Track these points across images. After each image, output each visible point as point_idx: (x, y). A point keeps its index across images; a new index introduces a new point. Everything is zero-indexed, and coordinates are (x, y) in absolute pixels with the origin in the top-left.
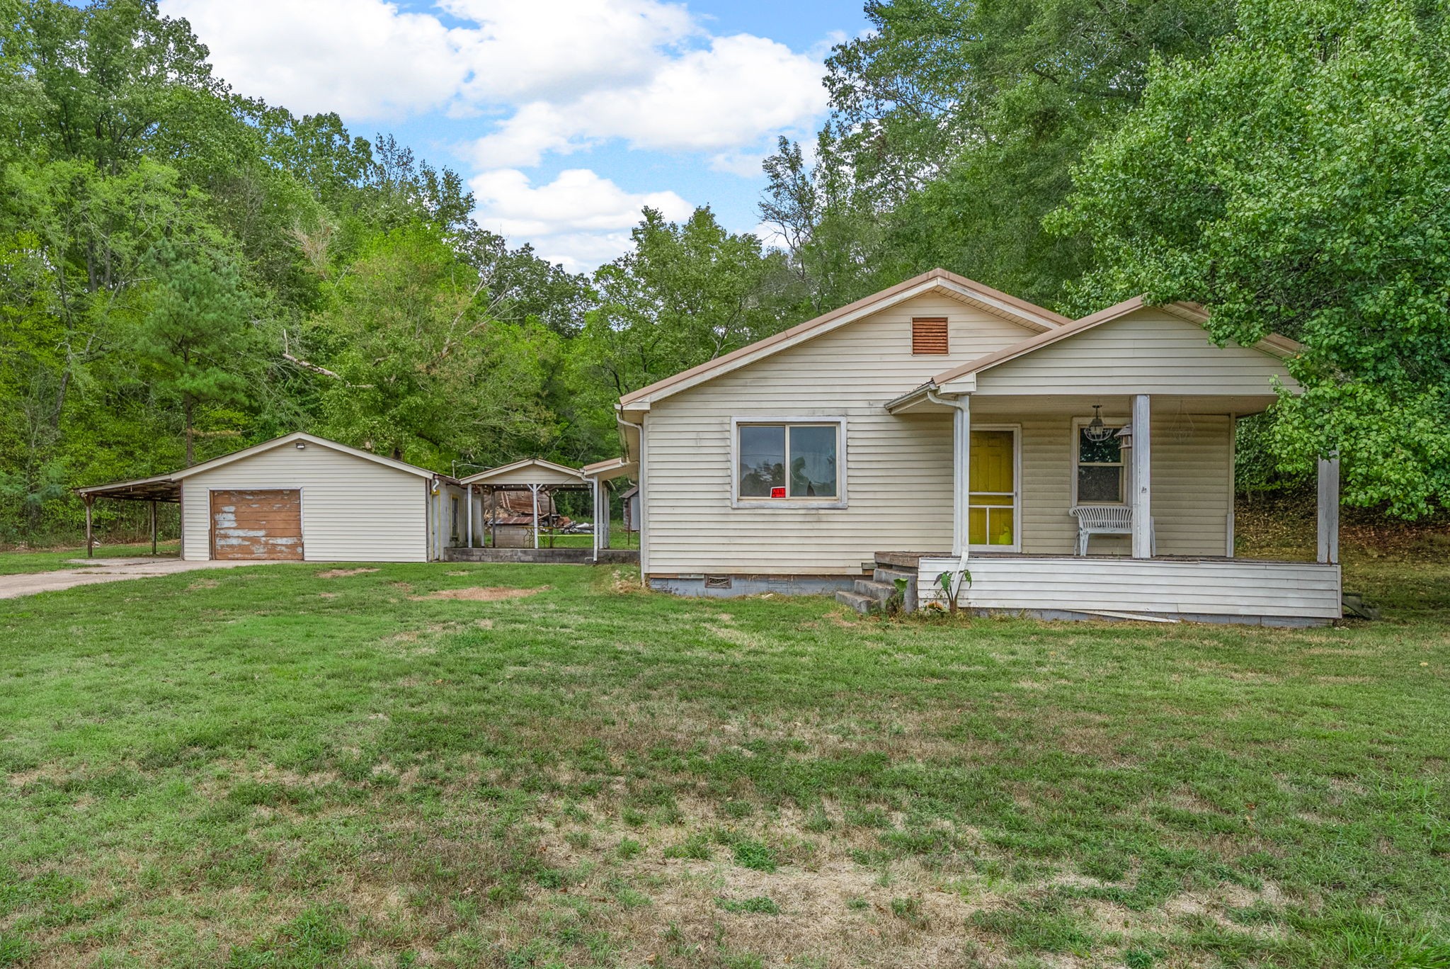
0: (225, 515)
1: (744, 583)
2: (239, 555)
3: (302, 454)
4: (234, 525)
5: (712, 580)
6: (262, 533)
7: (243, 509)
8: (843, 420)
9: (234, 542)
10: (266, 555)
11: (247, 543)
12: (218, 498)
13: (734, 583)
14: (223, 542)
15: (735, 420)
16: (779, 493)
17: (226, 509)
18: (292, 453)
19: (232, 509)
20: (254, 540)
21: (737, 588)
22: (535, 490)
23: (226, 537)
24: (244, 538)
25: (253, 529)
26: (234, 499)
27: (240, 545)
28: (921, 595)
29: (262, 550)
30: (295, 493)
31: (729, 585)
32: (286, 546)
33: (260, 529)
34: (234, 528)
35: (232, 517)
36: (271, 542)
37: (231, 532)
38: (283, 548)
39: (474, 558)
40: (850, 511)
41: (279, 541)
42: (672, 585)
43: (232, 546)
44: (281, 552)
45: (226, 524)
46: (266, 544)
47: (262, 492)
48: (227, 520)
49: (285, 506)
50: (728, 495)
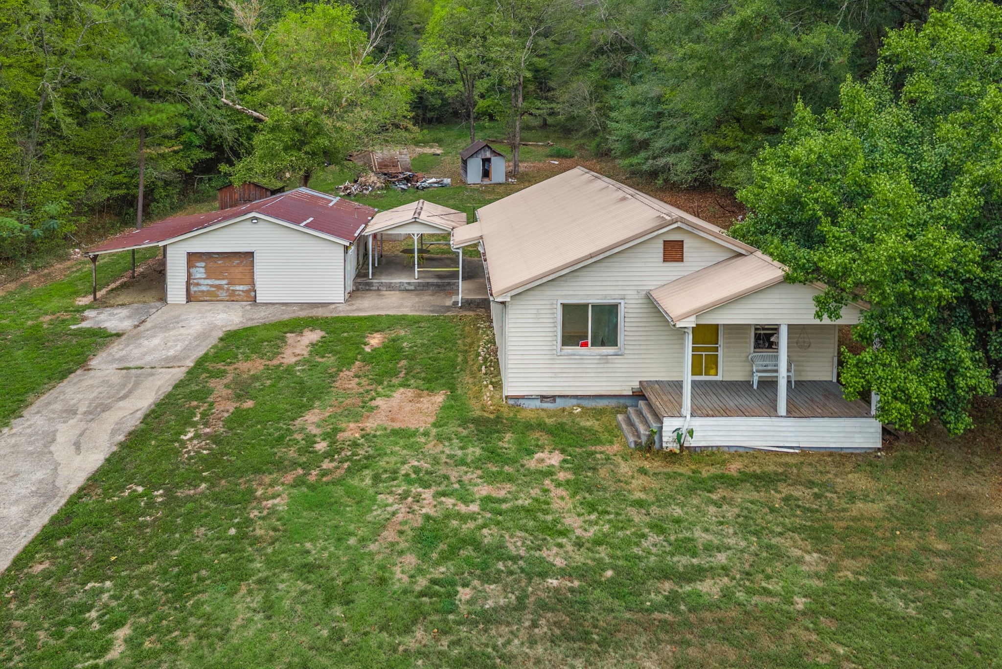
0: (198, 269)
1: (563, 400)
2: (208, 298)
3: (255, 226)
4: (204, 276)
5: (543, 398)
6: (224, 282)
7: (211, 264)
8: (622, 302)
9: (204, 288)
10: (228, 298)
11: (214, 289)
12: (193, 258)
13: (558, 400)
14: (195, 289)
15: (560, 302)
16: (585, 345)
17: (198, 264)
18: (248, 226)
19: (203, 264)
20: (219, 287)
21: (560, 403)
22: (416, 238)
23: (198, 284)
24: (212, 286)
25: (219, 279)
26: (204, 258)
27: (208, 291)
28: (664, 439)
29: (224, 294)
30: (250, 255)
31: (555, 401)
32: (243, 291)
33: (223, 279)
34: (204, 279)
35: (203, 270)
36: (231, 288)
37: (201, 281)
38: (240, 293)
39: (374, 288)
40: (626, 356)
41: (238, 288)
42: (521, 402)
43: (203, 292)
44: (239, 295)
45: (198, 276)
46: (228, 290)
47: (223, 254)
48: (199, 272)
49: (242, 263)
50: (555, 347)
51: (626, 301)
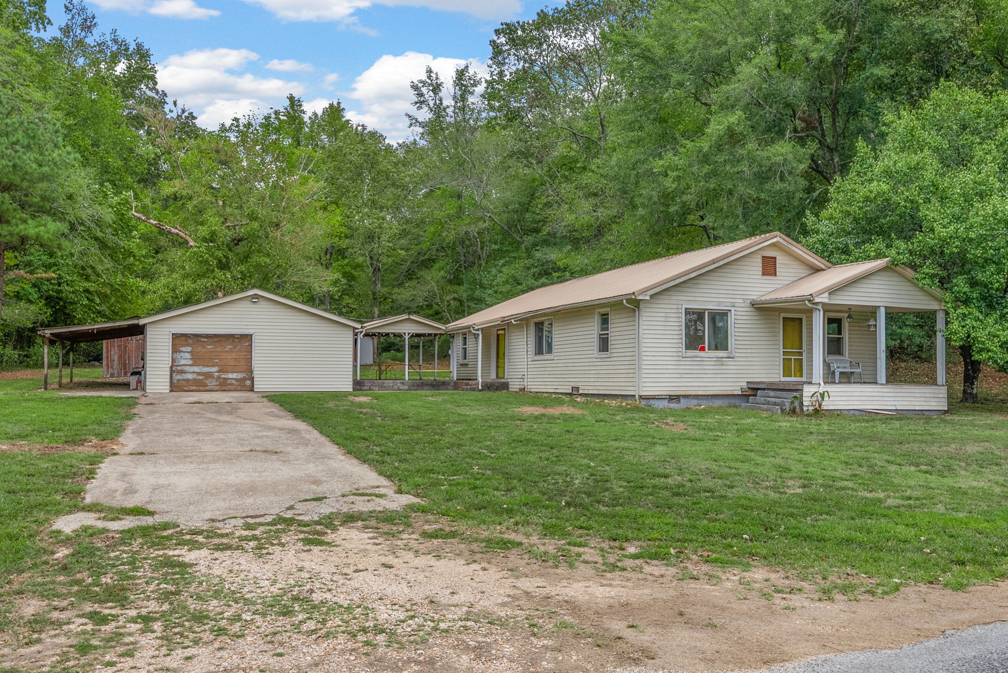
0: (182, 354)
1: (687, 400)
2: (194, 388)
3: (255, 306)
4: (190, 362)
5: (672, 398)
6: (215, 369)
7: (199, 349)
8: (732, 309)
9: (190, 376)
10: (218, 388)
11: (201, 377)
12: (179, 339)
13: (682, 400)
14: (179, 377)
15: (684, 306)
16: (703, 349)
17: (183, 349)
18: (246, 306)
19: (189, 349)
20: (208, 375)
21: (684, 403)
22: (407, 337)
23: (182, 372)
24: (199, 374)
25: (207, 366)
26: (190, 341)
27: (194, 379)
28: (805, 403)
29: (214, 383)
30: (248, 338)
31: (679, 402)
32: (236, 380)
33: (213, 366)
34: (190, 365)
35: (188, 356)
36: (223, 376)
37: (187, 369)
38: (233, 381)
39: (365, 388)
40: (736, 359)
41: (230, 376)
42: (652, 402)
43: (187, 380)
44: (231, 384)
45: (183, 362)
46: (219, 378)
47: (215, 336)
48: (185, 358)
49: (235, 347)
50: (680, 349)
51: (736, 309)
